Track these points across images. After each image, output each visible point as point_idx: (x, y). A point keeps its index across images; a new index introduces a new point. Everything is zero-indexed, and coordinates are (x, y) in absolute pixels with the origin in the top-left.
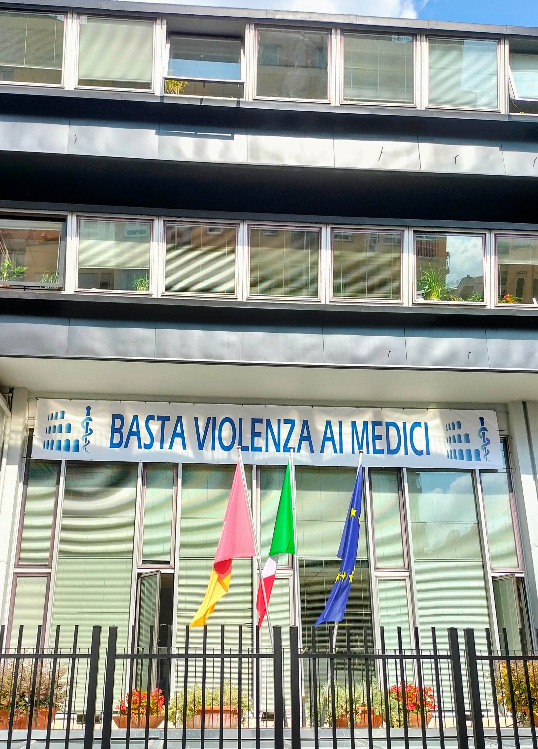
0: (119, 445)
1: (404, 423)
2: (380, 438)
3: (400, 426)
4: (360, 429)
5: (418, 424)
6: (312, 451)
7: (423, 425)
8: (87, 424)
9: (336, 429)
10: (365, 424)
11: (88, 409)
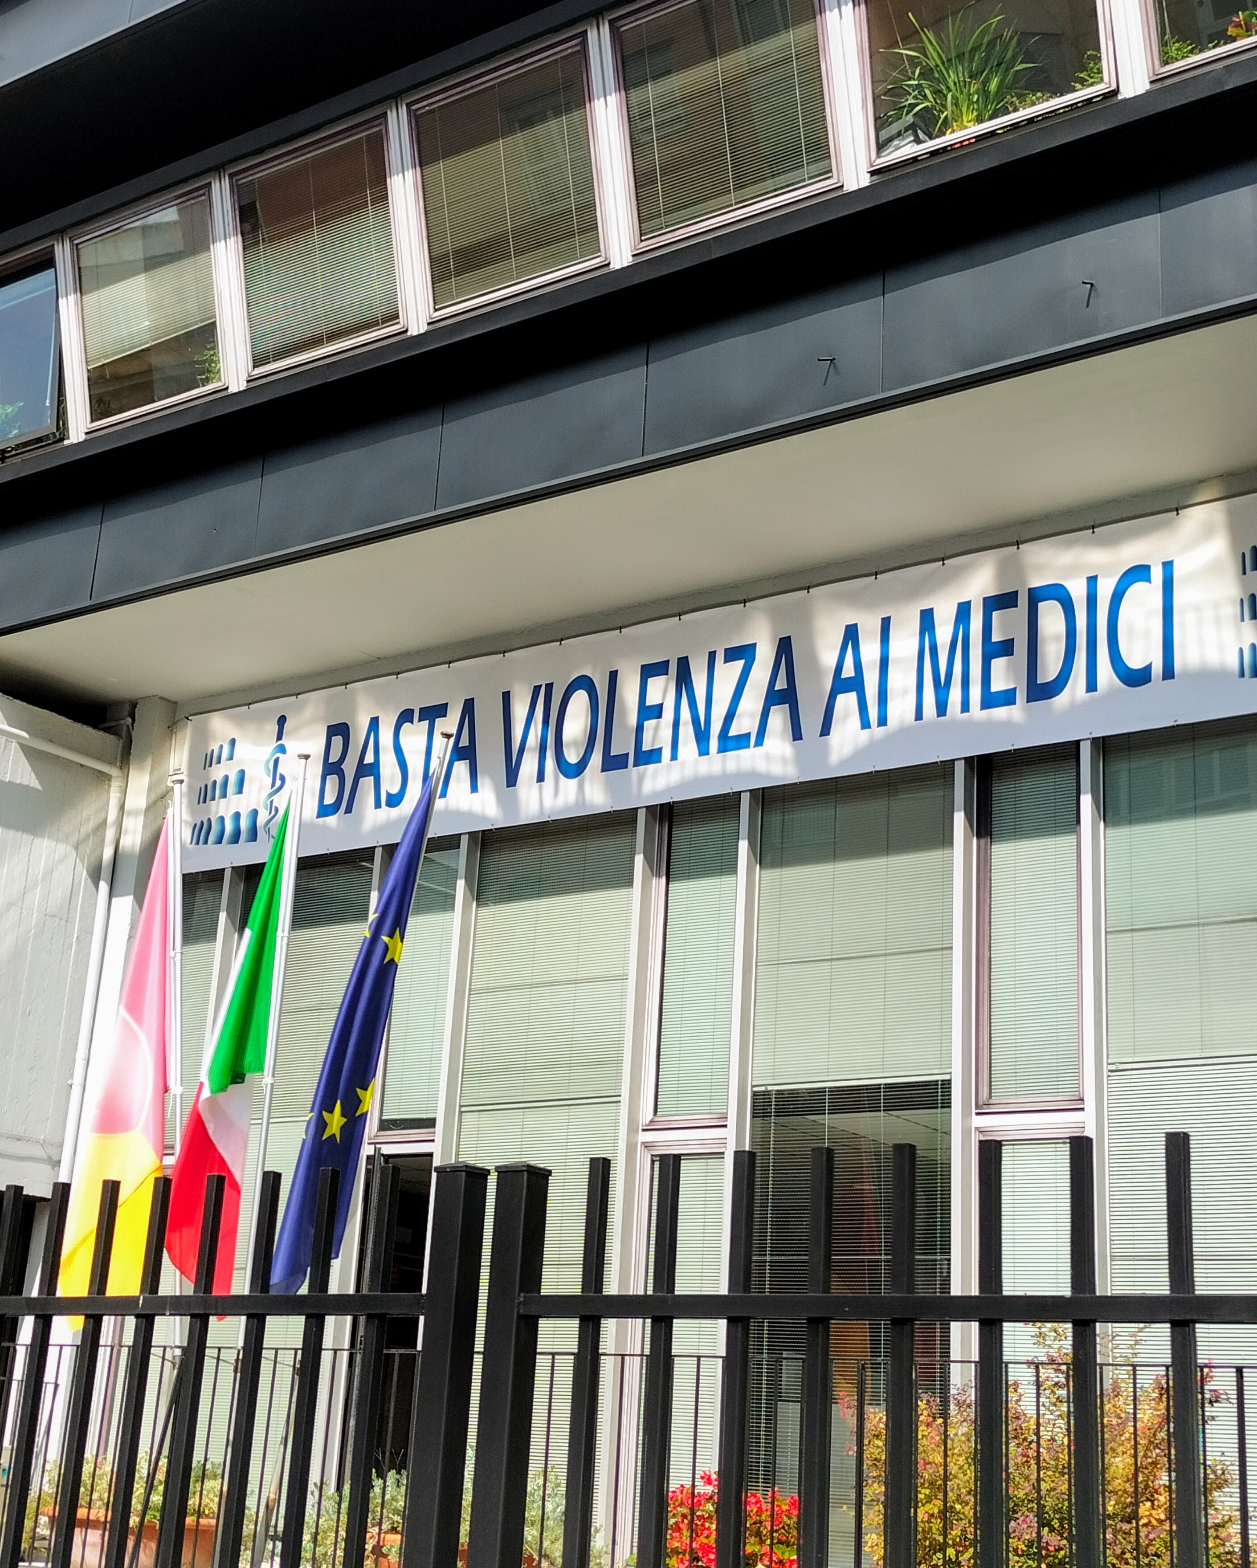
0: (335, 808)
1: (1092, 581)
2: (1006, 648)
3: (1078, 590)
4: (944, 633)
5: (1140, 572)
6: (797, 735)
7: (1157, 574)
8: (277, 761)
9: (870, 651)
10: (964, 610)
11: (282, 720)
